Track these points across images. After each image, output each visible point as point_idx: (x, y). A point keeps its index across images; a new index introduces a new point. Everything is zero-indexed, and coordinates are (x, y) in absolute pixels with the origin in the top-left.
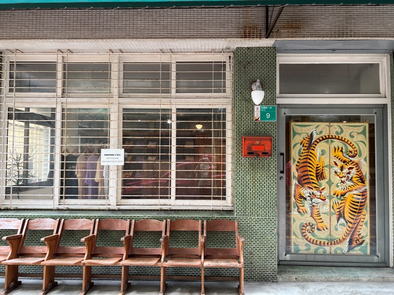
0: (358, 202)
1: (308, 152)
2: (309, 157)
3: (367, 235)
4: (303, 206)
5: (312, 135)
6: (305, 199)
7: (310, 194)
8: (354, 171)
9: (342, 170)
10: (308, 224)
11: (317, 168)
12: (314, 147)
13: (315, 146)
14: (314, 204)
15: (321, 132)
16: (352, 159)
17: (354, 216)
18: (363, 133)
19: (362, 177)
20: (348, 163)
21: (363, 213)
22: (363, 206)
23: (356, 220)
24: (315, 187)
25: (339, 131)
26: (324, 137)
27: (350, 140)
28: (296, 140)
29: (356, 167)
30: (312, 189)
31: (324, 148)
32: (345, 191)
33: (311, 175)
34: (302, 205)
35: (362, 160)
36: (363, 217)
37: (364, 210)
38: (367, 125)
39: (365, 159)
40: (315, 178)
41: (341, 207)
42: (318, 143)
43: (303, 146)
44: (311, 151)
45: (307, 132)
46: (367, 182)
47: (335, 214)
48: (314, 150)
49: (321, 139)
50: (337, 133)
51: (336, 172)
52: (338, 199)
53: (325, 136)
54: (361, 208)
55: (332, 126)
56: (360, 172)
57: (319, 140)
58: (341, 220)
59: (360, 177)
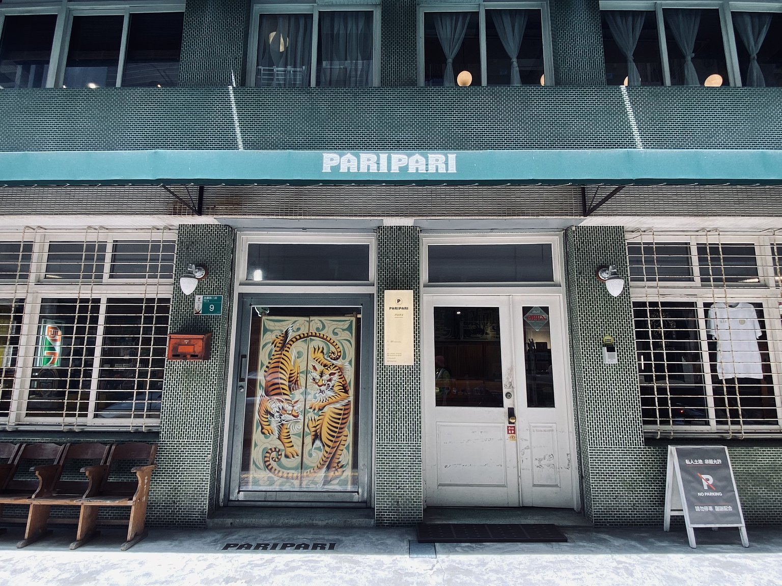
0: (339, 419)
1: (281, 354)
2: (282, 360)
3: (348, 464)
4: (269, 425)
5: (287, 332)
6: (273, 415)
7: (279, 409)
8: (335, 378)
9: (321, 376)
10: (274, 450)
11: (291, 374)
12: (288, 348)
13: (289, 346)
14: (283, 422)
15: (298, 329)
16: (334, 362)
17: (333, 436)
18: (349, 329)
19: (346, 385)
20: (329, 367)
21: (345, 433)
22: (345, 423)
23: (335, 442)
24: (286, 400)
25: (321, 327)
26: (302, 336)
27: (333, 338)
28: (266, 339)
29: (339, 372)
30: (283, 402)
31: (301, 349)
32: (325, 403)
33: (282, 384)
34: (268, 423)
35: (347, 364)
36: (344, 438)
37: (346, 429)
38: (354, 319)
39: (350, 363)
40: (287, 388)
41: (317, 425)
42: (294, 342)
43: (275, 346)
44: (284, 352)
45: (282, 328)
46: (351, 392)
47: (309, 434)
48: (288, 352)
49: (298, 337)
50: (318, 329)
51: (314, 379)
52: (314, 413)
53: (304, 334)
54: (342, 426)
55: (312, 321)
56: (343, 379)
57: (296, 338)
58: (318, 443)
59: (343, 386)
